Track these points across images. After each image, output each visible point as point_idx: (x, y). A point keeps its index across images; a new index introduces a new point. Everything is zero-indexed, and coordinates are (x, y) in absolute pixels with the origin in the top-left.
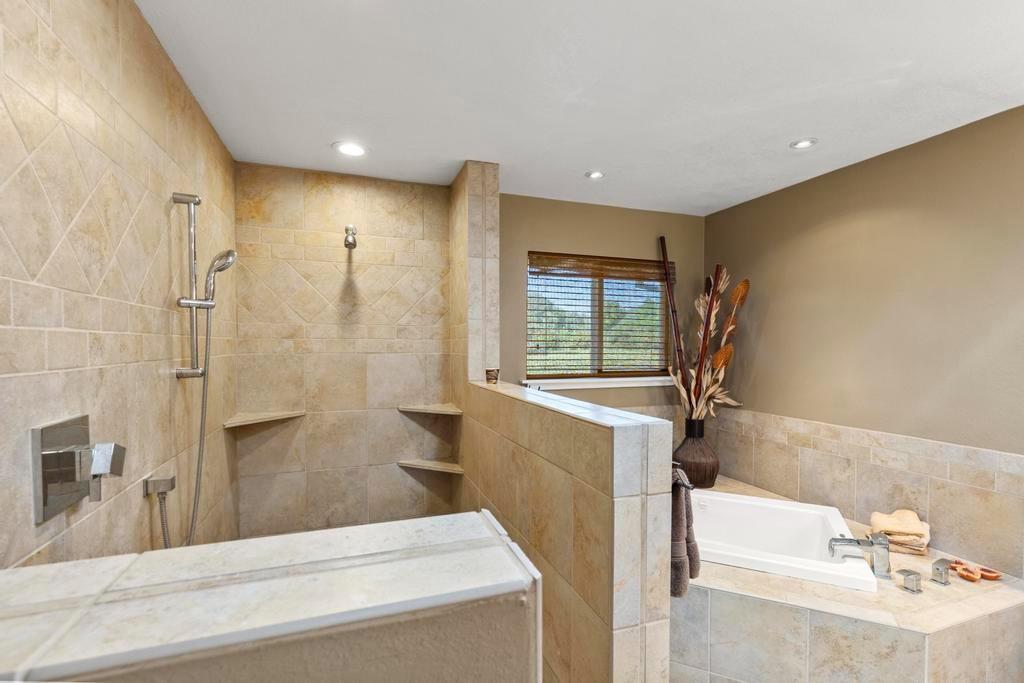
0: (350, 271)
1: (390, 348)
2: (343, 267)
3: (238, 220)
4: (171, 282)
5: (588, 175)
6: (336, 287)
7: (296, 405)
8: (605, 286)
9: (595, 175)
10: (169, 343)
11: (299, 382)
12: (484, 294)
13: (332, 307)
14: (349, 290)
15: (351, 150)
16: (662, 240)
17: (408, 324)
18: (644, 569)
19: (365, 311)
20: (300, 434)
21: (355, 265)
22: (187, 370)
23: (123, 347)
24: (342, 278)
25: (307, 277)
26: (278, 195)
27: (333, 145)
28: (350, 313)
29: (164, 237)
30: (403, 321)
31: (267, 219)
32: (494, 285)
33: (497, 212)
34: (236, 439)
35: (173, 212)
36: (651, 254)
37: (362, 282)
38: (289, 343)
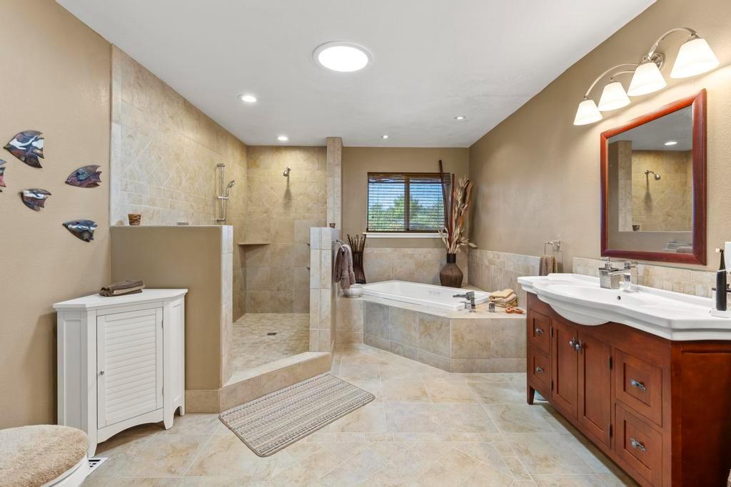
0: (288, 186)
1: (304, 218)
2: (286, 184)
3: (248, 168)
4: (216, 191)
5: (382, 137)
6: (283, 192)
7: (267, 240)
8: (411, 187)
9: (385, 137)
10: (215, 210)
11: (268, 231)
12: (334, 192)
13: (281, 200)
14: (288, 194)
15: (283, 139)
16: (440, 162)
17: (312, 206)
18: (321, 272)
19: (294, 202)
20: (268, 252)
21: (290, 183)
22: (220, 219)
23: (199, 209)
24: (285, 188)
25: (272, 189)
26: (262, 157)
27: (276, 137)
28: (288, 203)
29: (214, 177)
30: (310, 206)
31: (258, 167)
32: (339, 189)
33: (340, 158)
34: (245, 251)
35: (217, 170)
36: (436, 170)
37: (293, 190)
38: (265, 215)
